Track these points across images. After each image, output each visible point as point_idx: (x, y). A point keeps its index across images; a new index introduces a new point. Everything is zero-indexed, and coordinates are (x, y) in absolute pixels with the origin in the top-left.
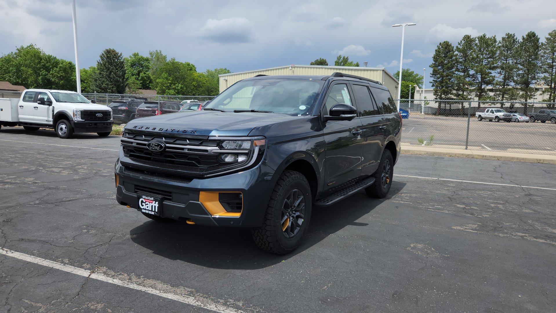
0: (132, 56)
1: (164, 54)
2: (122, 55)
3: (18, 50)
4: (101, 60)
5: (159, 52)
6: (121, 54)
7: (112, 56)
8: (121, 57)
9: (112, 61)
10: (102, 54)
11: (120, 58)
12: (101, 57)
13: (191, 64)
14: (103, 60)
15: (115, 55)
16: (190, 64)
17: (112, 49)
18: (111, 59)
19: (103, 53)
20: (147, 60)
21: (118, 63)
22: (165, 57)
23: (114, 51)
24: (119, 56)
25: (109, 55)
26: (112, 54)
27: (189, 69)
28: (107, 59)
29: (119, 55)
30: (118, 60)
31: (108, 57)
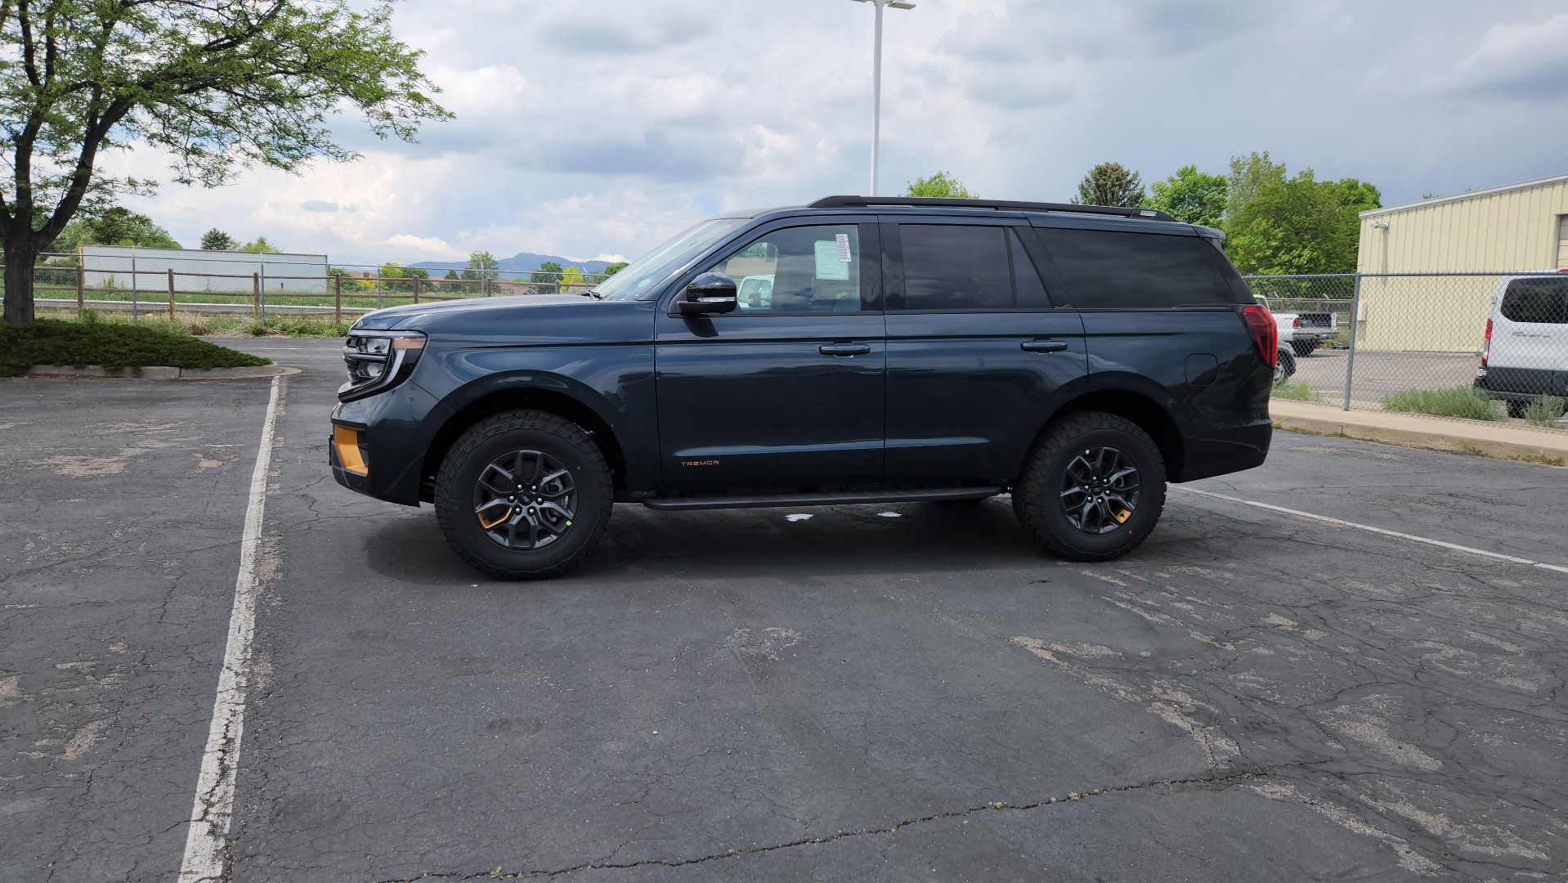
0: (1177, 178)
1: (1276, 162)
2: (1139, 178)
3: (912, 189)
4: (1080, 197)
5: (1261, 156)
6: (1135, 176)
7: (1109, 183)
8: (1136, 182)
9: (1109, 195)
10: (1085, 180)
11: (1132, 186)
12: (1082, 187)
13: (1364, 185)
14: (1085, 195)
15: (1118, 179)
16: (1360, 184)
17: (1112, 163)
18: (1105, 192)
19: (1089, 176)
20: (1219, 184)
21: (1126, 200)
22: (1280, 171)
23: (1116, 169)
24: (1130, 182)
25: (1101, 182)
26: (1110, 177)
27: (1353, 198)
28: (1095, 192)
29: (1129, 178)
30: (1124, 193)
31: (1098, 186)
